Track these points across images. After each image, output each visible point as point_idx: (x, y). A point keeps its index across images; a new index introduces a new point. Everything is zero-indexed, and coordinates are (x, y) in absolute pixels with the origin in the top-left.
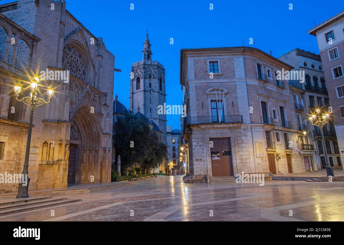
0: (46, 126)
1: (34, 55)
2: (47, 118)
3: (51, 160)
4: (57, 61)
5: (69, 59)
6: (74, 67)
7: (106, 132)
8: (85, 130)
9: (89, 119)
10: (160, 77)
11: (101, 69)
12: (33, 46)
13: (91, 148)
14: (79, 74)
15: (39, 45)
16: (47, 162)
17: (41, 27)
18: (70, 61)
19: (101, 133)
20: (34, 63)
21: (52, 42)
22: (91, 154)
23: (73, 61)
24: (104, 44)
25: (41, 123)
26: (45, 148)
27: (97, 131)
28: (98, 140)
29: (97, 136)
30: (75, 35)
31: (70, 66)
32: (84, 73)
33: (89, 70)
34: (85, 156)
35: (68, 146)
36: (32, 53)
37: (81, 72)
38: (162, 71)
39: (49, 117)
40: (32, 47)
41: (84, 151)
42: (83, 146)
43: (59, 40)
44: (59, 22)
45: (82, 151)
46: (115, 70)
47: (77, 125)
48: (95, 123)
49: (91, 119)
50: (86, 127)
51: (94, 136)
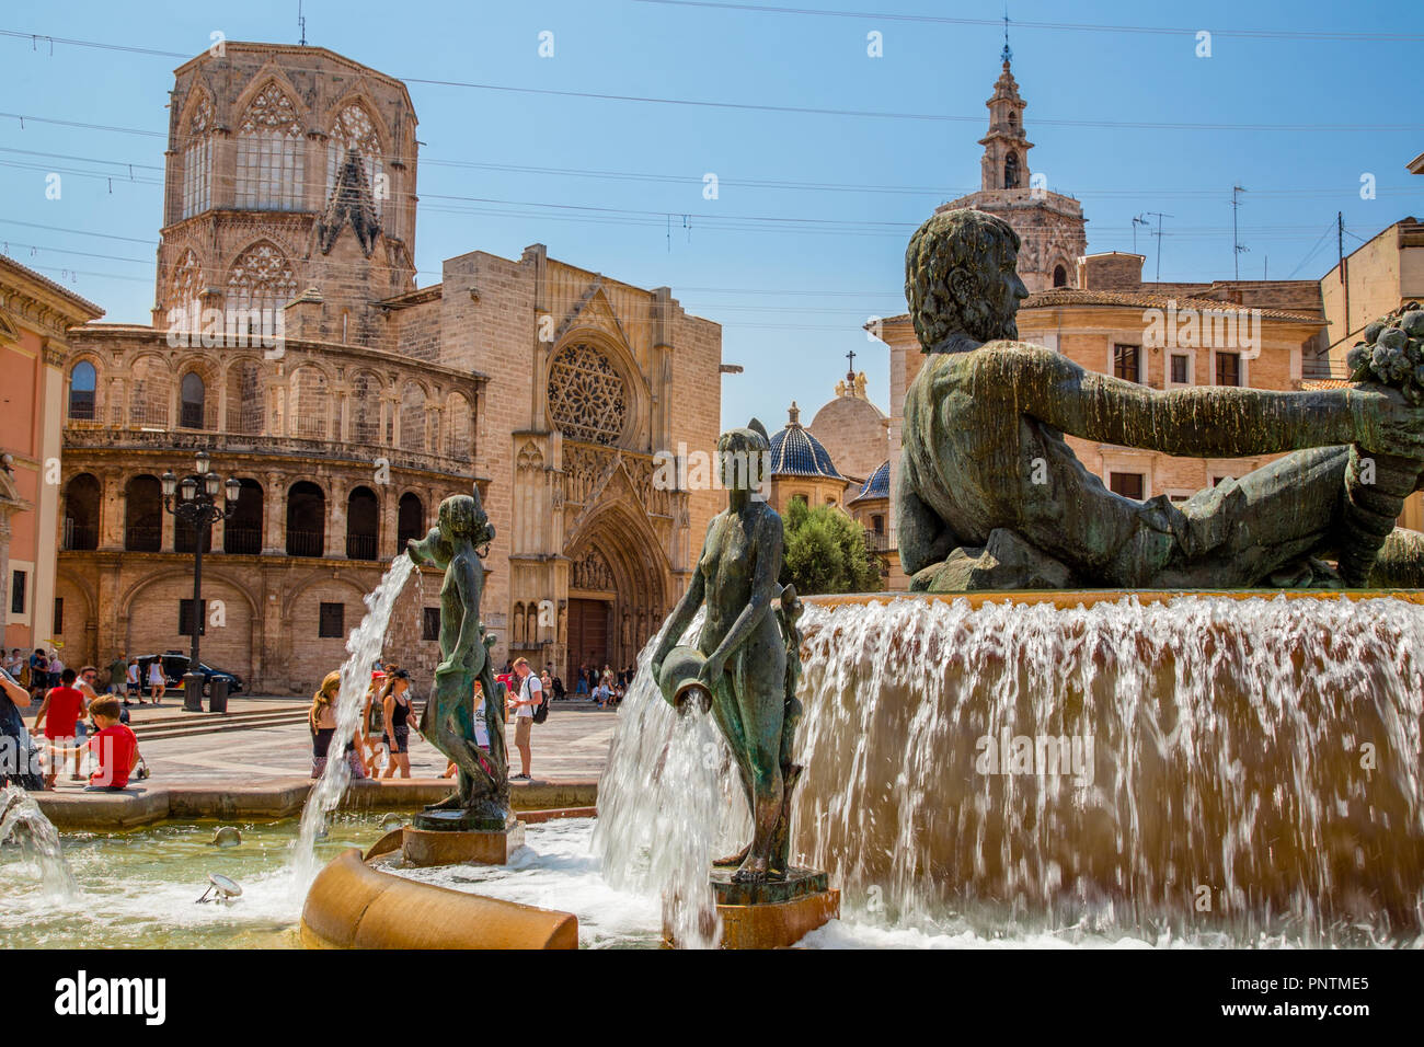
0: (517, 568)
1: (481, 419)
2: (518, 551)
3: (532, 641)
4: (534, 412)
5: (571, 384)
6: (587, 400)
7: (681, 566)
8: (625, 564)
9: (629, 535)
10: (1059, 263)
11: (667, 387)
12: (476, 396)
13: (643, 610)
14: (602, 414)
15: (490, 392)
16: (525, 645)
17: (490, 345)
18: (575, 388)
19: (667, 571)
20: (482, 436)
21: (517, 370)
22: (643, 625)
23: (584, 384)
24: (675, 303)
25: (508, 562)
26: (519, 616)
27: (655, 564)
28: (660, 588)
29: (655, 578)
30: (581, 316)
31: (576, 401)
32: (620, 407)
33: (632, 393)
34: (627, 627)
35: (566, 612)
36: (475, 414)
37: (611, 406)
38: (1066, 231)
39: (523, 548)
40: (474, 401)
41: (624, 616)
42: (621, 605)
43: (535, 358)
44: (531, 310)
45: (621, 618)
46: (723, 369)
47: (601, 552)
48: (649, 547)
49: (636, 536)
50: (626, 559)
51: (648, 578)
